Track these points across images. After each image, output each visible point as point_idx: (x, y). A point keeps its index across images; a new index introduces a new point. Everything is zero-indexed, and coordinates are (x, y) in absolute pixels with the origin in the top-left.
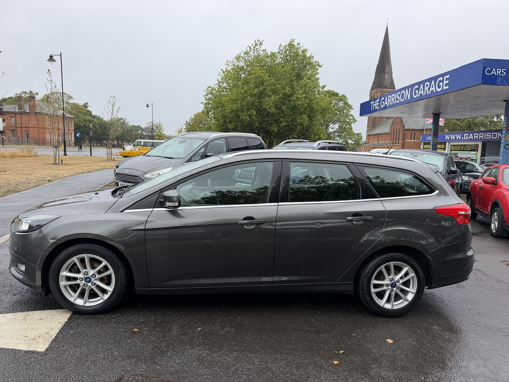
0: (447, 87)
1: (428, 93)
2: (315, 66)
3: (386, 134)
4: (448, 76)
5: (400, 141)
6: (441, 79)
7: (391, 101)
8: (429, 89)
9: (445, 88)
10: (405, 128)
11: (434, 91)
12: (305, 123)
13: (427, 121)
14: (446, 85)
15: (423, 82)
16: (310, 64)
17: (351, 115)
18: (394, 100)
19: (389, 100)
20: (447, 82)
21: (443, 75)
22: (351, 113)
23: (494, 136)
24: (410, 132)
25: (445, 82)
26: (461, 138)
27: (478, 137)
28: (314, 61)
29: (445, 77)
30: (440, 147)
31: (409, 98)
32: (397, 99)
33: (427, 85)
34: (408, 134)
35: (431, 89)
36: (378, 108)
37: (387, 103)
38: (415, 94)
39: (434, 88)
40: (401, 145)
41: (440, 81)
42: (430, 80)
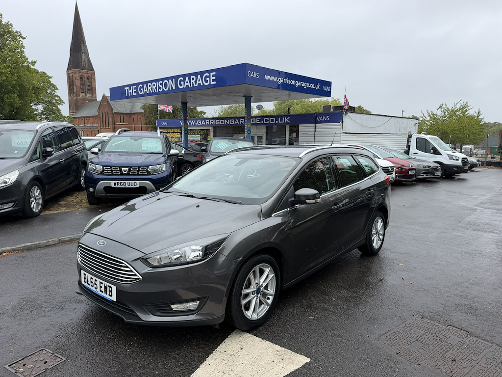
0: (215, 83)
1: (195, 86)
2: (16, 37)
3: (92, 117)
4: (214, 73)
5: (111, 125)
6: (208, 74)
7: (152, 88)
8: (196, 82)
9: (212, 83)
10: (114, 111)
11: (202, 85)
12: (16, 103)
13: (160, 107)
14: (213, 80)
15: (189, 75)
16: (9, 32)
17: (57, 96)
18: (156, 88)
19: (149, 88)
20: (214, 78)
21: (209, 71)
22: (56, 94)
23: (222, 122)
24: (119, 116)
25: (212, 78)
26: (195, 124)
27: (209, 123)
28: (14, 30)
29: (212, 74)
30: (176, 131)
31: (174, 89)
32: (160, 88)
33: (193, 79)
34: (118, 118)
35: (198, 82)
36: (134, 94)
37: (146, 90)
38: (181, 85)
39: (201, 82)
40: (112, 128)
41: (206, 77)
42: (196, 74)
